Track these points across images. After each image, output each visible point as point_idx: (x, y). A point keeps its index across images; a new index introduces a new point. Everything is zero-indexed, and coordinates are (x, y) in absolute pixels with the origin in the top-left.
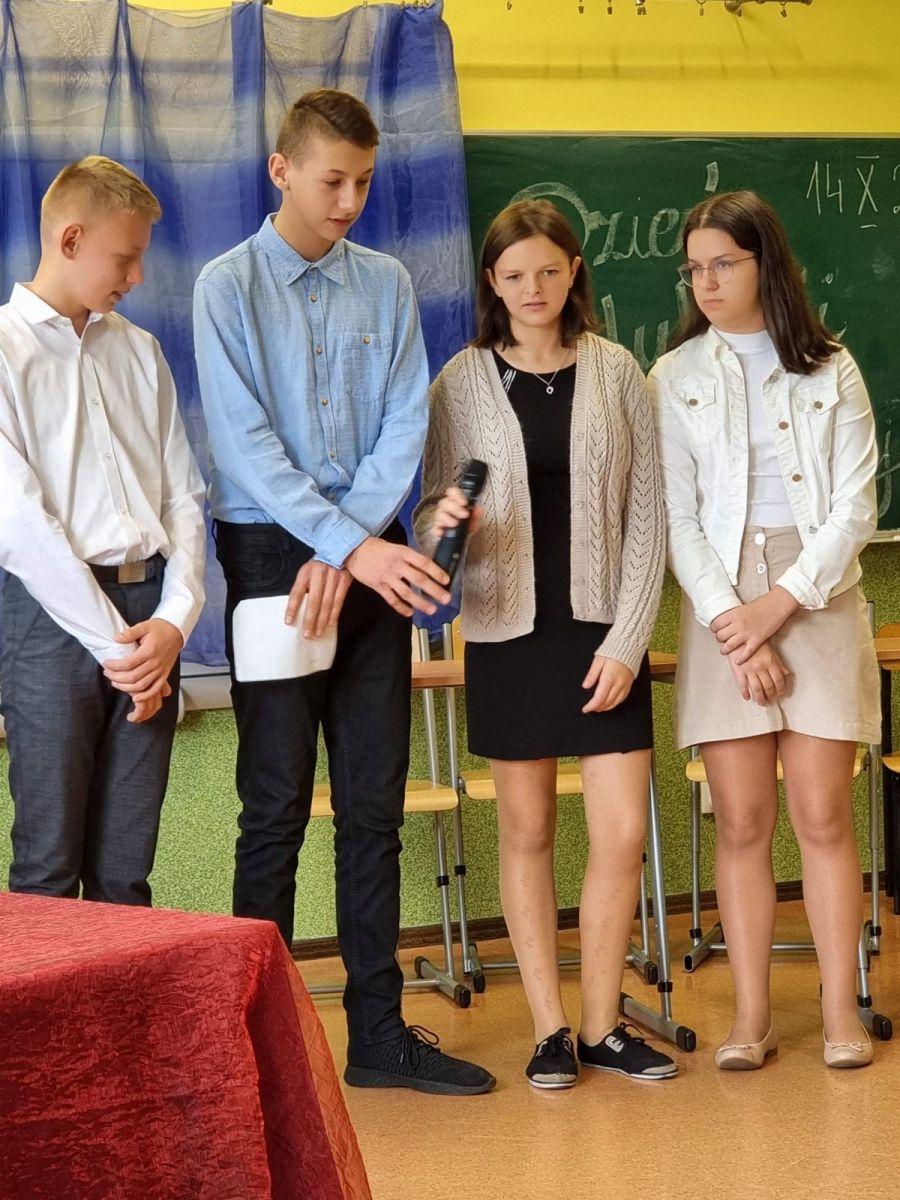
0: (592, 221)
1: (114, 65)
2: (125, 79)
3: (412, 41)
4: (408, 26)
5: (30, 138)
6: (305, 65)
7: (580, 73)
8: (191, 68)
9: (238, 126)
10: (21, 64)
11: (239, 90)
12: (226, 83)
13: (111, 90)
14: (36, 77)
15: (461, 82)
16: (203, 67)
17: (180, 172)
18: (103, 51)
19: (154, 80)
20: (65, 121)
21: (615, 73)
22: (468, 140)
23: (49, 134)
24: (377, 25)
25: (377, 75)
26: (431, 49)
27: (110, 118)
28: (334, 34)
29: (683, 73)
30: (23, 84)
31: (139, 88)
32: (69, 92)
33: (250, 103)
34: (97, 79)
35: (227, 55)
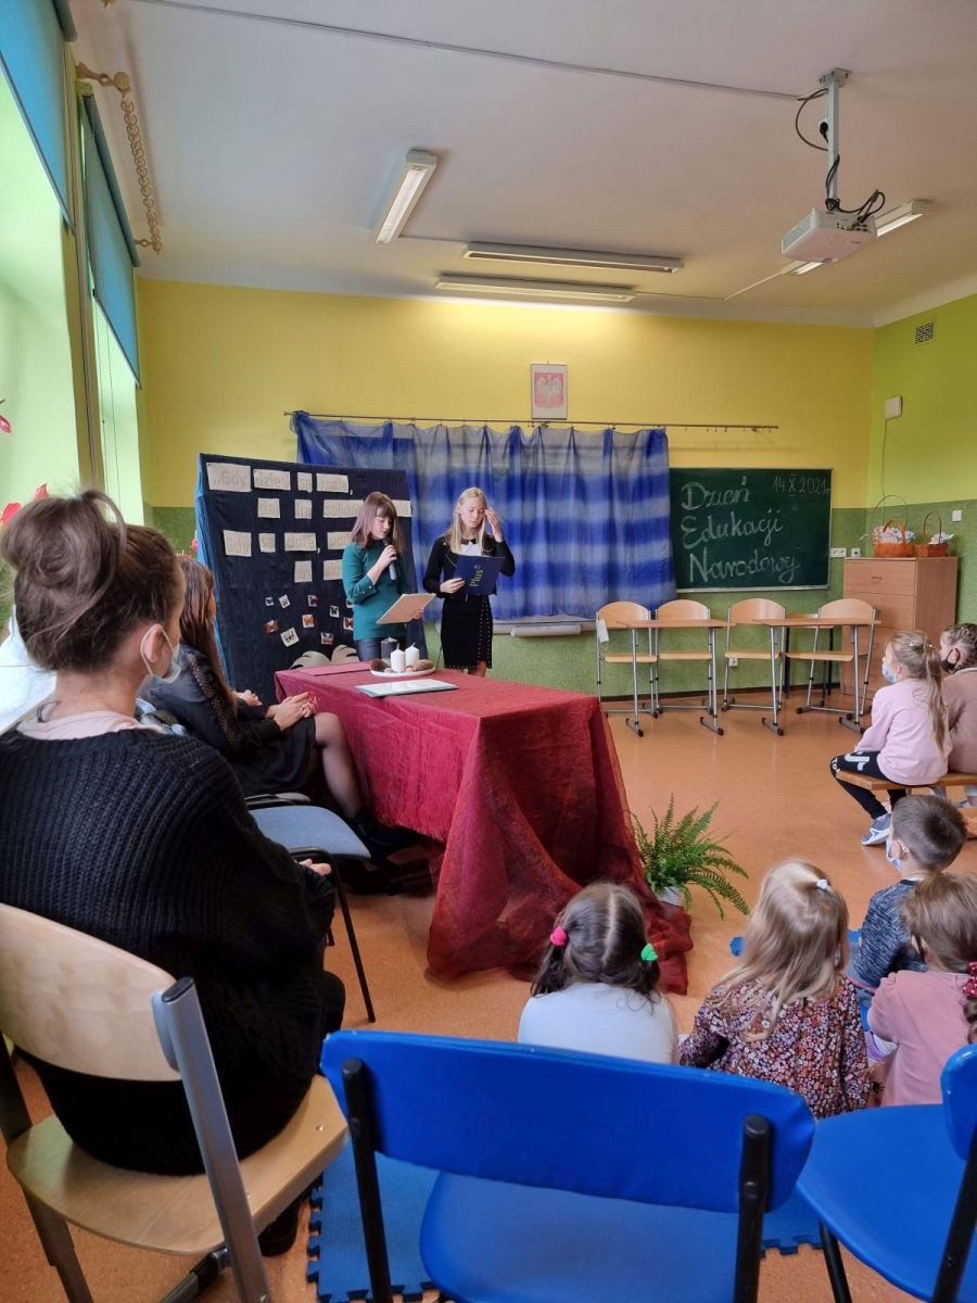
0: (706, 494)
1: (569, 447)
2: (572, 451)
3: (657, 440)
4: (655, 436)
5: (544, 469)
6: (624, 447)
7: (705, 450)
8: (591, 448)
9: (603, 465)
10: (543, 446)
11: (605, 454)
12: (601, 453)
13: (568, 454)
14: (547, 451)
15: (670, 453)
16: (595, 448)
17: (586, 478)
18: (566, 444)
19: (580, 452)
20: (554, 463)
21: (717, 449)
22: (672, 470)
23: (550, 467)
24: (646, 435)
25: (645, 450)
26: (661, 442)
27: (567, 462)
28: (633, 438)
29: (737, 450)
30: (543, 452)
31: (576, 453)
32: (556, 455)
33: (607, 458)
34: (565, 451)
35: (602, 444)
